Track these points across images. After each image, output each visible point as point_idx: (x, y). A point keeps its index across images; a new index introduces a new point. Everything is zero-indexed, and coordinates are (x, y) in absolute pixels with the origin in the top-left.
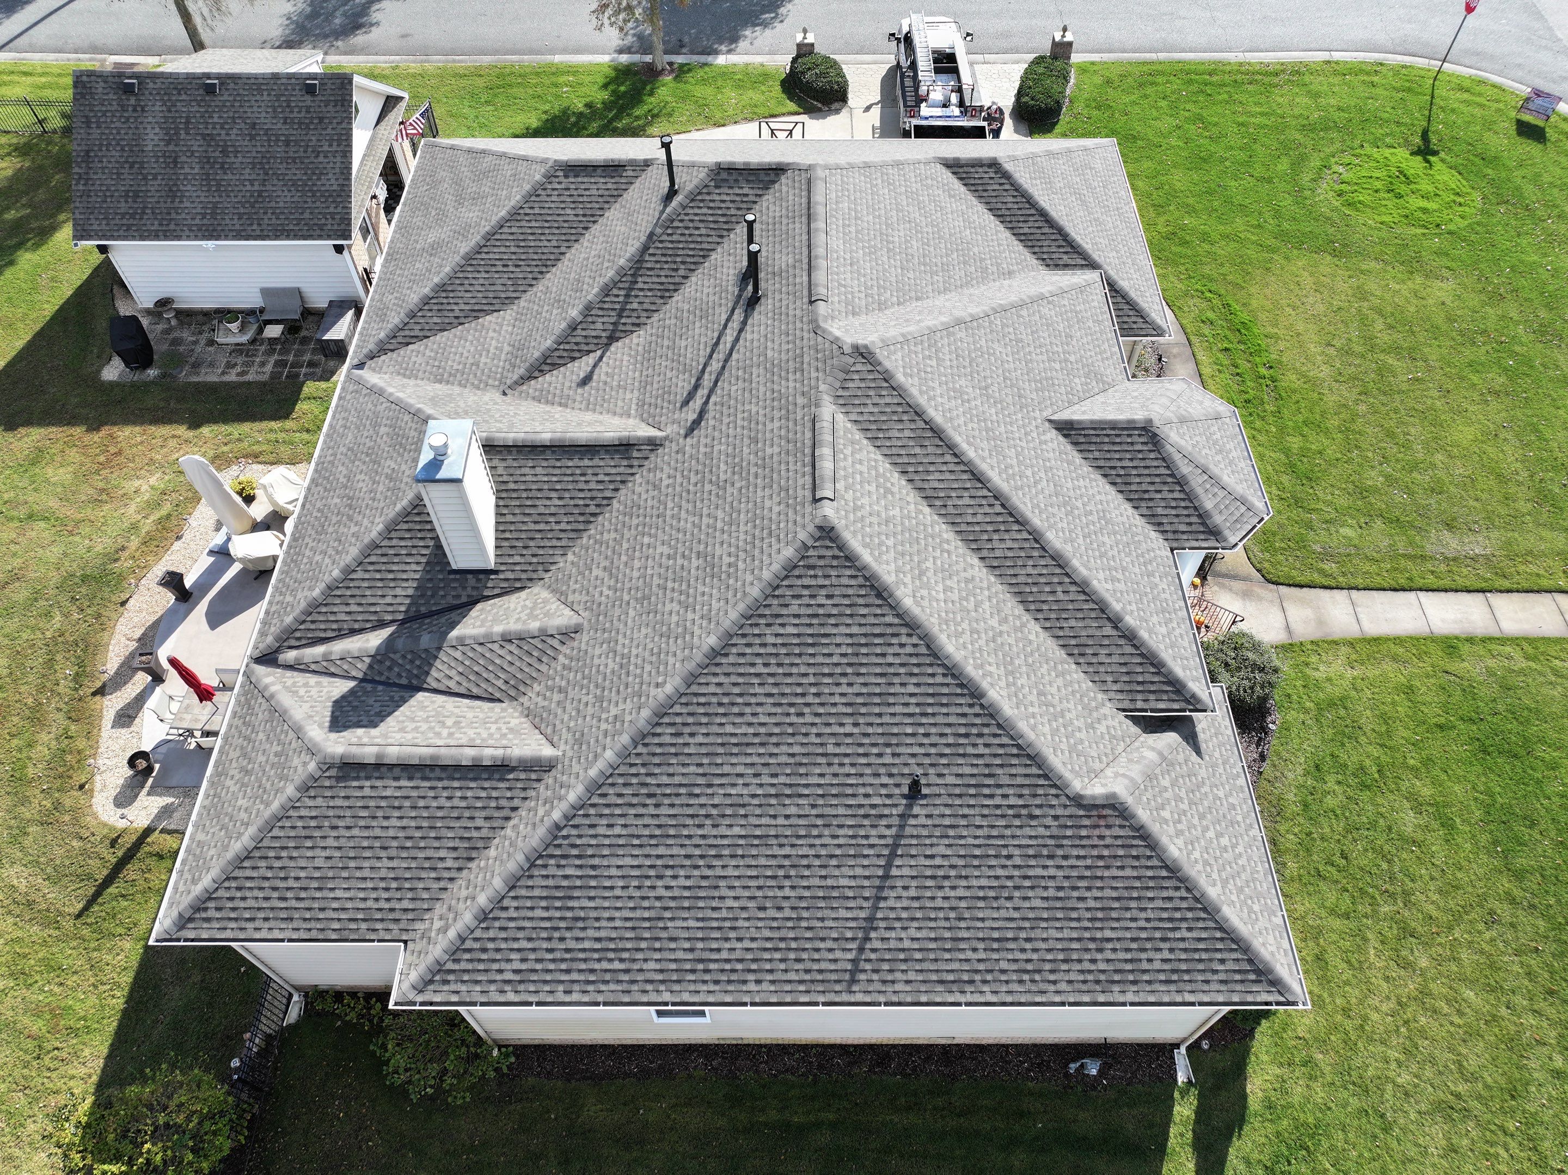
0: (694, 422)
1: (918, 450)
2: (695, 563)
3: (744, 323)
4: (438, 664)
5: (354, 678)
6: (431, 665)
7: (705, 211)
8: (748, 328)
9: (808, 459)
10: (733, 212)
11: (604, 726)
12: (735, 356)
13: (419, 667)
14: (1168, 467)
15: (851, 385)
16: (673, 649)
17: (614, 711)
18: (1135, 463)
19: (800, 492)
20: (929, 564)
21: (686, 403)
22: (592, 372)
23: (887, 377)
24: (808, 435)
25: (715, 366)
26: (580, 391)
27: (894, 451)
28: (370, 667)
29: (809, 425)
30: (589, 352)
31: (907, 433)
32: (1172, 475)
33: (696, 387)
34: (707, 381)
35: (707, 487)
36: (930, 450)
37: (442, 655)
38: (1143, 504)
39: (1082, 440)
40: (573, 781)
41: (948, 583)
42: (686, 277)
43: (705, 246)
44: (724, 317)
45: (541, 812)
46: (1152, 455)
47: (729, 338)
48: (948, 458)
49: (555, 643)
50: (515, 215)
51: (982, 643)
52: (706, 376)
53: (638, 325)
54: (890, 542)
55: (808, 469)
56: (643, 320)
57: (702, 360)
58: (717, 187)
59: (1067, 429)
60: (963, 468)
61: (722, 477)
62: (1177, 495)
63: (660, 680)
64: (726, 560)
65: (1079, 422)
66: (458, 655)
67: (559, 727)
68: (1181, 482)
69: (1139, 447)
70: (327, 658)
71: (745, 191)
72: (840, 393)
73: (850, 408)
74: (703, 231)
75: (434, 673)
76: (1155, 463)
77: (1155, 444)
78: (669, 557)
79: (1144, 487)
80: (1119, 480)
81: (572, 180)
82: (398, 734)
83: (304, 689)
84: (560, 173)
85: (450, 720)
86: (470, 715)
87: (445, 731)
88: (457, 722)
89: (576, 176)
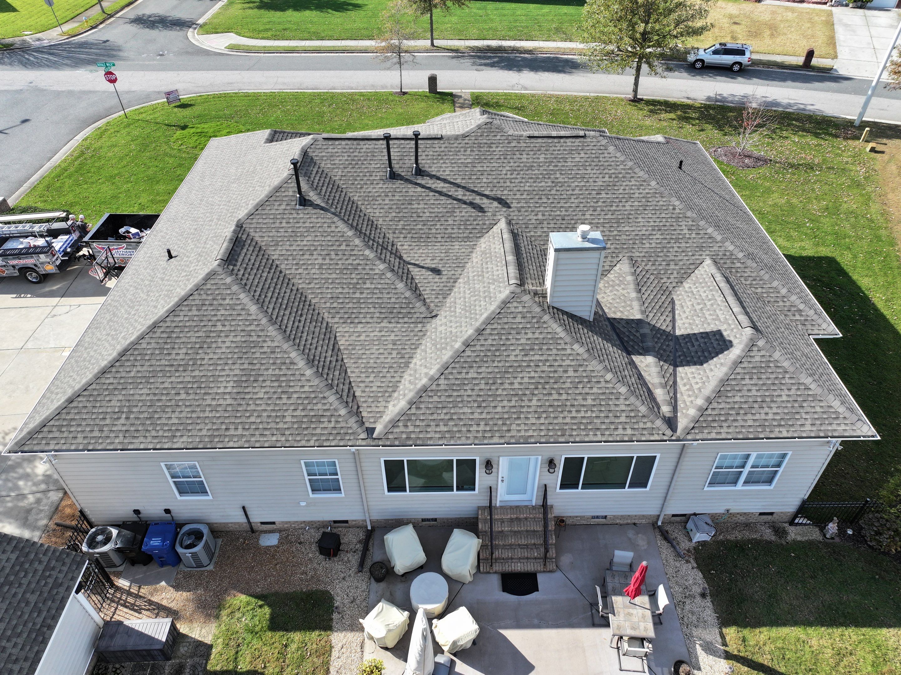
0: (500, 203)
2: (604, 195)
3: (432, 177)
4: (658, 325)
5: (675, 371)
6: (659, 329)
8: (438, 174)
9: (556, 140)
11: (693, 235)
12: (458, 181)
13: (661, 335)
16: (655, 203)
17: (686, 231)
19: (576, 144)
21: (480, 209)
22: (428, 269)
24: (540, 140)
25: (459, 194)
26: (444, 273)
28: (665, 361)
29: (533, 140)
33: (472, 204)
34: (469, 197)
35: (553, 192)
37: (653, 323)
40: (723, 249)
44: (419, 189)
45: (738, 265)
47: (439, 185)
49: (639, 270)
50: (259, 302)
52: (465, 198)
55: (562, 140)
57: (450, 201)
61: (550, 184)
63: (671, 208)
64: (607, 179)
66: (651, 315)
67: (691, 262)
70: (664, 386)
75: (664, 327)
78: (595, 211)
81: (239, 264)
82: (722, 317)
83: (696, 387)
84: (231, 267)
85: (698, 307)
86: (689, 304)
87: (708, 303)
88: (698, 304)
89: (237, 261)
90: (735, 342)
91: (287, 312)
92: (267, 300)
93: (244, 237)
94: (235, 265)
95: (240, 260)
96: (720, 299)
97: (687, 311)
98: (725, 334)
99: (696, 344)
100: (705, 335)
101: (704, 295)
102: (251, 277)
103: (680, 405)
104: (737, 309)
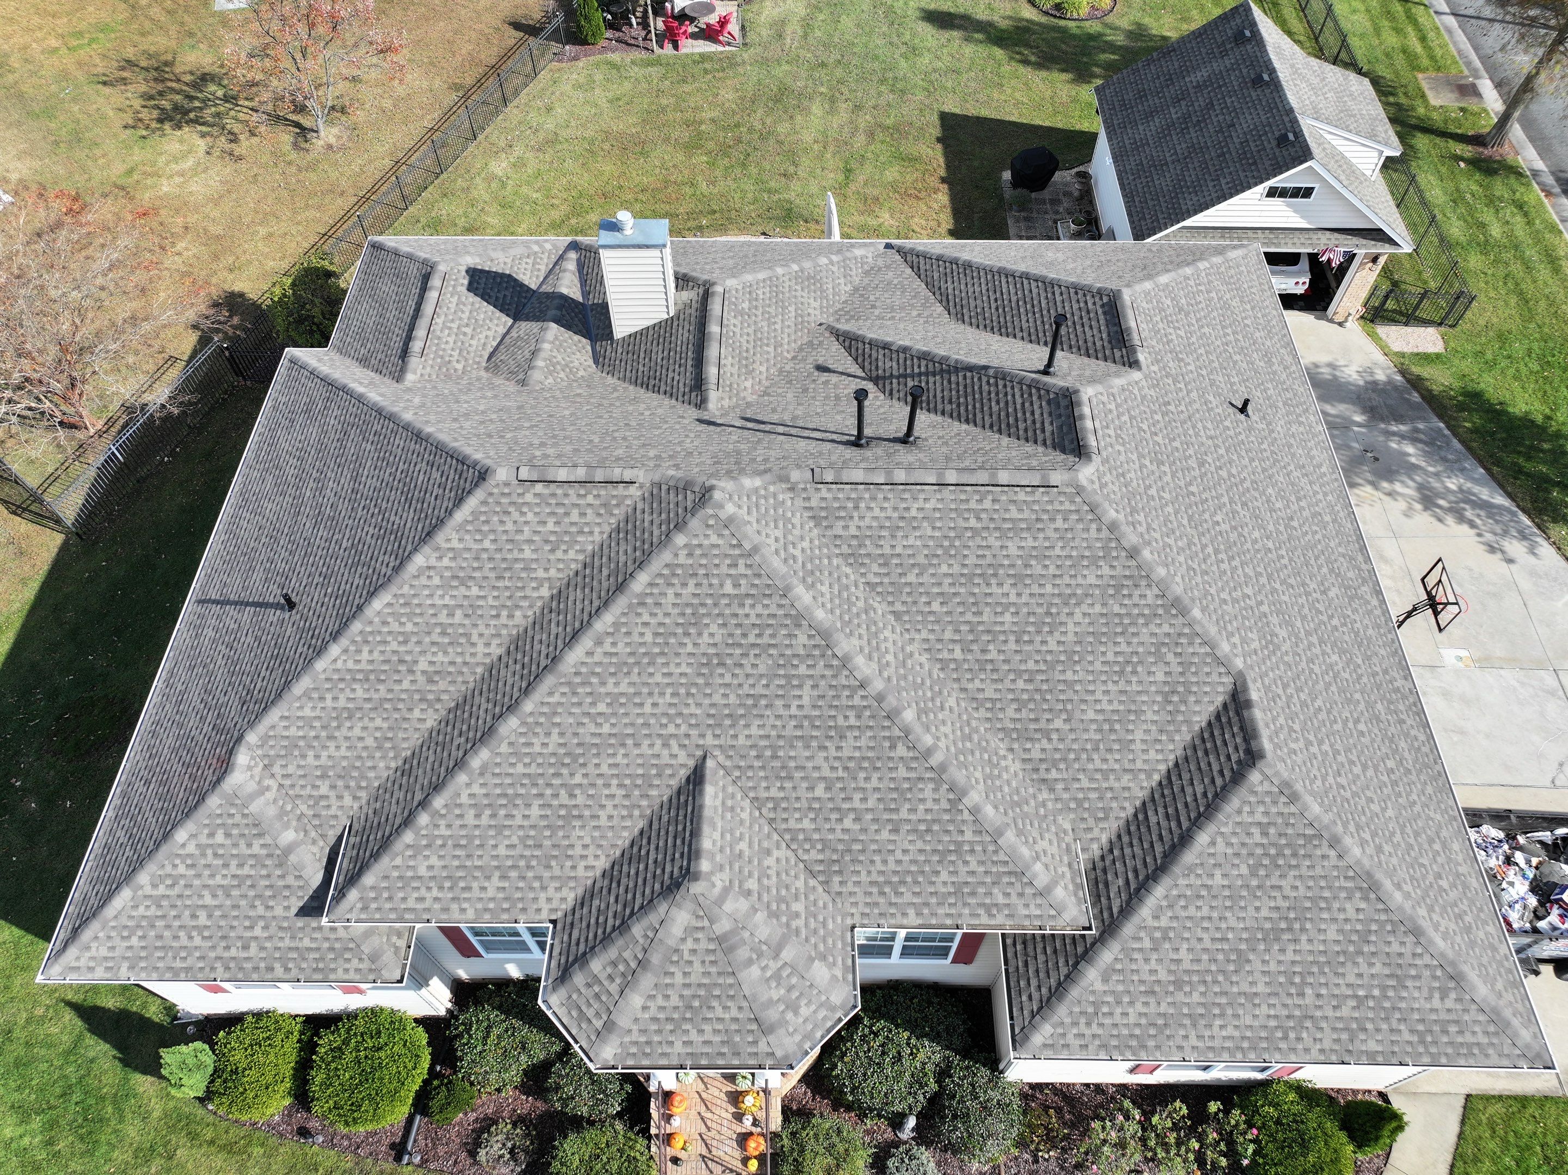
1: (605, 572)
6: (532, 321)
7: (1019, 401)
10: (1022, 426)
13: (533, 315)
14: (642, 907)
15: (672, 495)
18: (651, 866)
20: (475, 591)
22: (834, 372)
23: (680, 526)
26: (810, 366)
27: (606, 551)
28: (545, 293)
30: (863, 368)
31: (622, 558)
32: (632, 914)
36: (605, 584)
38: (606, 882)
39: (682, 799)
40: (376, 389)
41: (459, 613)
42: (943, 413)
43: (979, 416)
46: (657, 886)
48: (596, 603)
49: (519, 377)
50: (1051, 284)
51: (394, 646)
53: (891, 394)
54: (487, 544)
56: (896, 395)
58: (1049, 402)
59: (696, 779)
60: (586, 618)
62: (610, 922)
65: (701, 792)
66: (534, 331)
68: (623, 927)
69: (668, 869)
70: (563, 270)
71: (1048, 428)
72: (664, 487)
73: (648, 501)
74: (995, 408)
75: (525, 323)
76: (648, 891)
77: (669, 888)
79: (624, 881)
80: (635, 849)
81: (1100, 311)
82: (455, 300)
83: (530, 261)
84: (1105, 299)
85: (468, 330)
86: (474, 342)
87: (454, 325)
88: (465, 334)
89: (1105, 313)
90: (464, 268)
91: (1014, 299)
92: (1043, 295)
93: (1117, 354)
94: (1103, 306)
95: (1101, 317)
96: (439, 321)
97: (482, 336)
98: (466, 282)
99: (501, 296)
100: (485, 297)
101: (451, 340)
102: (1075, 306)
103: (554, 258)
104: (432, 295)
